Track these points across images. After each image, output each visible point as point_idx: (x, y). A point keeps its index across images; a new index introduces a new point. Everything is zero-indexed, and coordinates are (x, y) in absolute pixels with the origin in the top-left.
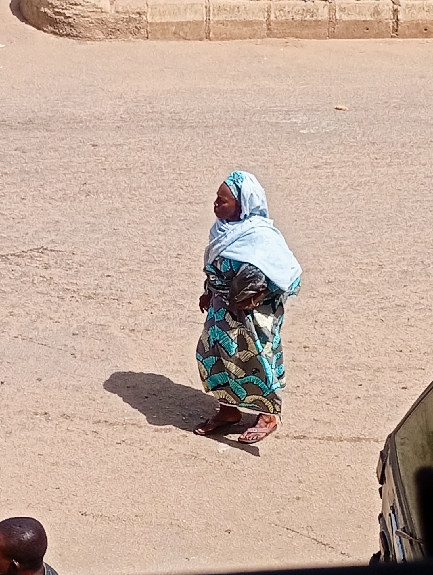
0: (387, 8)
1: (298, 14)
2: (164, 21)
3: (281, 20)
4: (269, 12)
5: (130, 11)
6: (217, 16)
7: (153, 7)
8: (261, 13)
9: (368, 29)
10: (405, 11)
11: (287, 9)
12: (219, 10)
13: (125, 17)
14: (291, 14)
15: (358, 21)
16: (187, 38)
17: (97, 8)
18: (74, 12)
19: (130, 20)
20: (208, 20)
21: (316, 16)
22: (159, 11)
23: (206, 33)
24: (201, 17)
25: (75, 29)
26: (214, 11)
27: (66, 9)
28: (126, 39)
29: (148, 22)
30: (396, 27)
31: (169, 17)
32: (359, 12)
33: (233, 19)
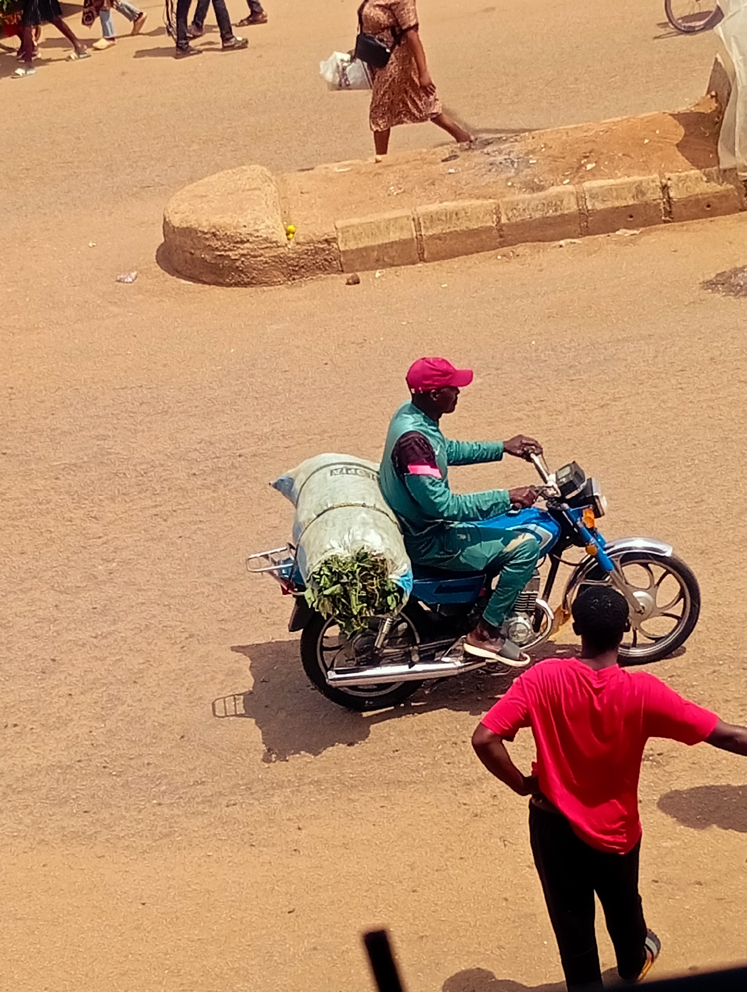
0: (653, 185)
1: (537, 210)
2: (361, 246)
3: (516, 222)
4: (498, 212)
5: (314, 239)
6: (430, 230)
7: (345, 230)
8: (488, 217)
9: (631, 217)
10: (677, 185)
11: (521, 206)
12: (432, 221)
13: (309, 248)
14: (528, 213)
15: (617, 208)
16: (395, 263)
17: (271, 243)
18: (241, 252)
19: (317, 251)
20: (419, 237)
21: (561, 209)
22: (353, 234)
23: (419, 254)
24: (410, 233)
25: (245, 275)
26: (425, 223)
27: (230, 250)
28: (314, 278)
29: (340, 251)
30: (668, 208)
31: (367, 239)
32: (617, 196)
33: (452, 229)
